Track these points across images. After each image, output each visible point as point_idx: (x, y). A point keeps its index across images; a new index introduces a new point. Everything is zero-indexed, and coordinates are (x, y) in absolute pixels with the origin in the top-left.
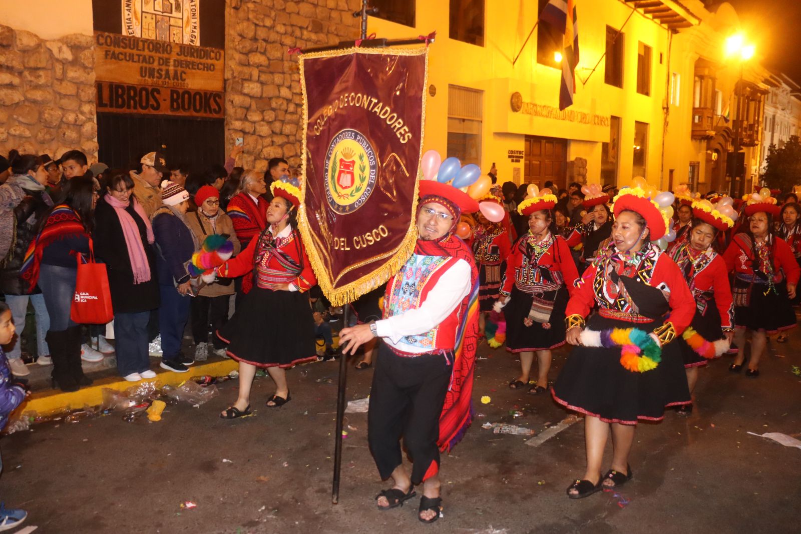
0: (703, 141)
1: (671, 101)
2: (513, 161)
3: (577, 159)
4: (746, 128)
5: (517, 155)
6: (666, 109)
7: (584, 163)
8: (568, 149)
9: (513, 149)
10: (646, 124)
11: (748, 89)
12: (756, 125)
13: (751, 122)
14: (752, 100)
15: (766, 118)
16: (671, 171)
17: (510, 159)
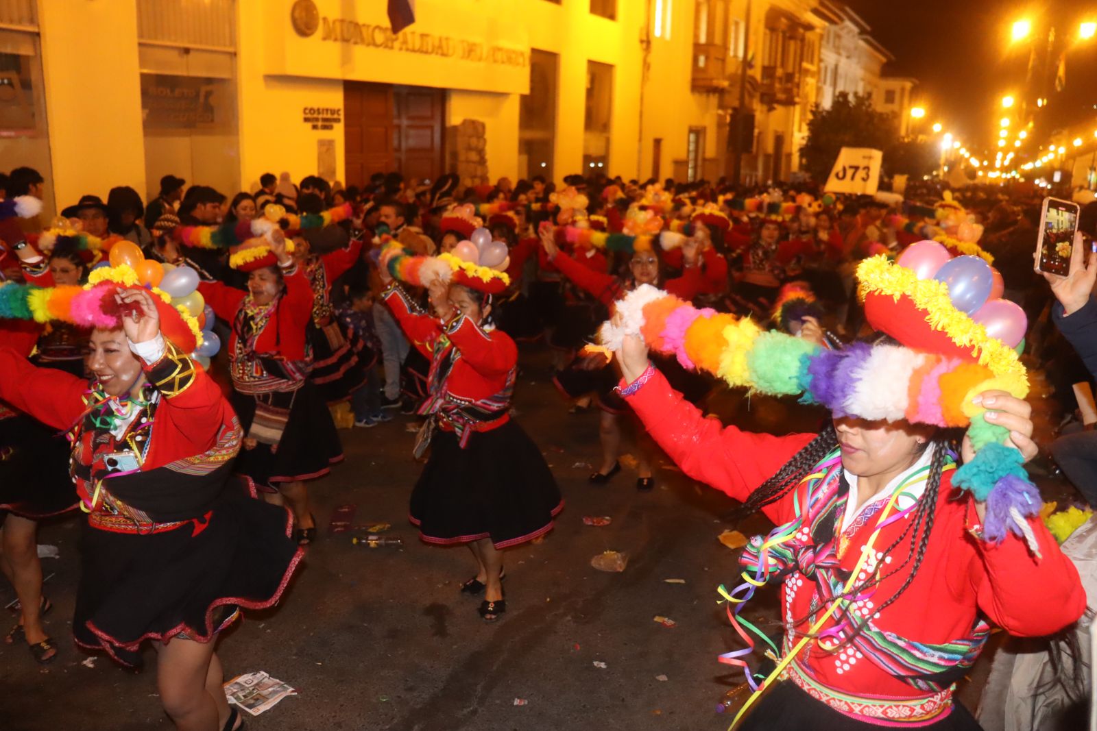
0: (711, 96)
1: (657, 32)
2: (315, 127)
3: (465, 122)
4: (780, 79)
5: (325, 116)
6: (647, 42)
7: (480, 129)
8: (447, 105)
9: (316, 107)
10: (608, 68)
11: (783, 20)
12: (797, 75)
13: (790, 70)
14: (791, 38)
15: (826, 68)
16: (658, 142)
17: (309, 125)
